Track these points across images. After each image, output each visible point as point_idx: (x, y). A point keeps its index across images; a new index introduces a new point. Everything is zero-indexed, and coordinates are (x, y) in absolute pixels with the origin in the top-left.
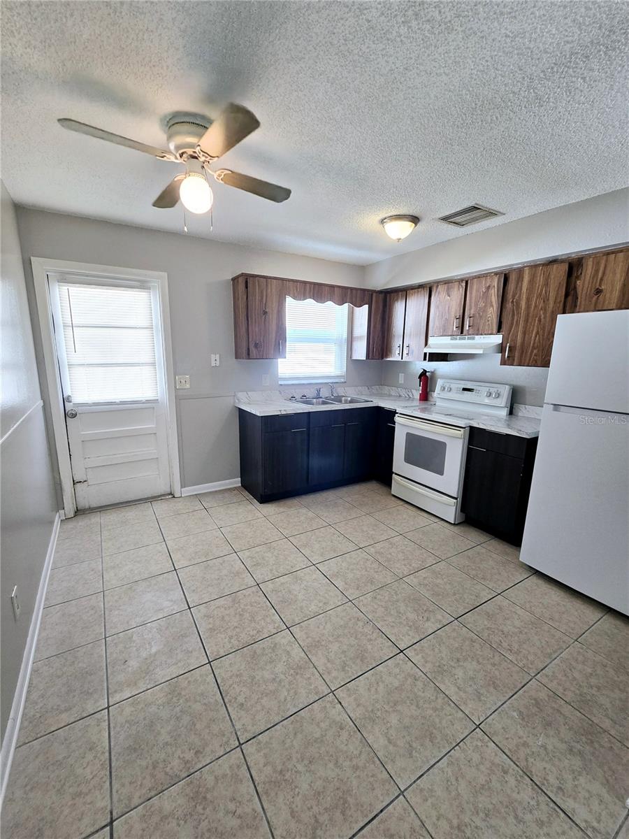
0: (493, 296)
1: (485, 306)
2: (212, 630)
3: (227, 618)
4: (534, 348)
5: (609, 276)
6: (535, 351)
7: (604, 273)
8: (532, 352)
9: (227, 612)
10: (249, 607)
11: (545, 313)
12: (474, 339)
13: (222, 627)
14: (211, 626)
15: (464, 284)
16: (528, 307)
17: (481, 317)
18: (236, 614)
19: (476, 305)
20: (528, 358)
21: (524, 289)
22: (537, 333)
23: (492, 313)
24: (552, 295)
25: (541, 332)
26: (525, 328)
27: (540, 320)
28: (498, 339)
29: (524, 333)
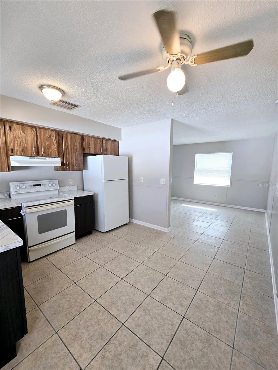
0: (54, 140)
1: (50, 144)
2: (186, 298)
3: (176, 296)
4: (75, 164)
5: (91, 144)
6: (76, 165)
7: (90, 143)
8: (75, 165)
9: (173, 298)
10: (165, 292)
11: (77, 152)
12: (45, 159)
13: (182, 295)
14: (185, 300)
15: (35, 130)
16: (71, 149)
17: (49, 149)
18: (172, 294)
19: (45, 142)
20: (74, 168)
22: (76, 159)
23: (54, 147)
24: (78, 145)
25: (77, 158)
26: (72, 156)
27: (76, 154)
28: (59, 160)
29: (72, 158)
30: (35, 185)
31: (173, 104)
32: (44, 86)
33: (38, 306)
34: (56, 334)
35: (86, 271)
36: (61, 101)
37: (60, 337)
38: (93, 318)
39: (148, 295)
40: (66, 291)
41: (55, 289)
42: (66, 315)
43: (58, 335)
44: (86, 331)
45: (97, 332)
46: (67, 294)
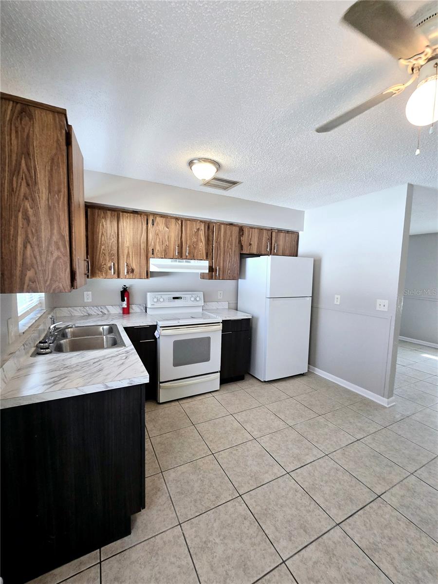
0: (202, 236)
1: (197, 241)
4: (228, 270)
5: (253, 239)
6: (229, 271)
7: (251, 237)
11: (232, 251)
12: (190, 262)
15: (180, 222)
16: (224, 247)
17: (195, 248)
19: (191, 239)
20: (226, 275)
21: (222, 236)
22: (229, 261)
23: (202, 246)
24: (234, 242)
25: (231, 261)
26: (224, 258)
27: (230, 255)
28: (206, 264)
29: (224, 261)
30: (174, 298)
31: (418, 152)
32: (195, 161)
33: (162, 472)
34: (179, 526)
35: (230, 439)
36: (215, 179)
37: (183, 533)
38: (233, 525)
39: (338, 524)
40: (200, 463)
41: (185, 454)
42: (195, 501)
43: (182, 530)
44: (222, 543)
45: (237, 553)
46: (199, 468)
